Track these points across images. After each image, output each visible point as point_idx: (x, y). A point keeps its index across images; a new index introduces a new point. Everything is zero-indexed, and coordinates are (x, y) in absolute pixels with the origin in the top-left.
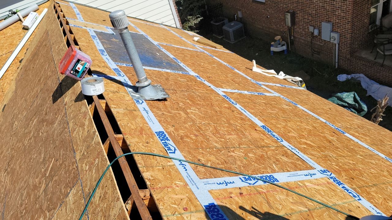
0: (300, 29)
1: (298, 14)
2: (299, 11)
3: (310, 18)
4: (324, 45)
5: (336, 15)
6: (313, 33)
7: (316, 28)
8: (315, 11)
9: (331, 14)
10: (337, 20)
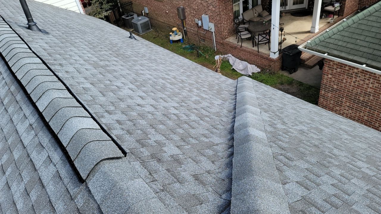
0: (190, 21)
1: (186, 9)
2: (187, 7)
3: (195, 12)
4: (206, 33)
5: (210, 9)
6: (198, 24)
7: (199, 20)
8: (197, 6)
9: (207, 9)
10: (211, 14)
